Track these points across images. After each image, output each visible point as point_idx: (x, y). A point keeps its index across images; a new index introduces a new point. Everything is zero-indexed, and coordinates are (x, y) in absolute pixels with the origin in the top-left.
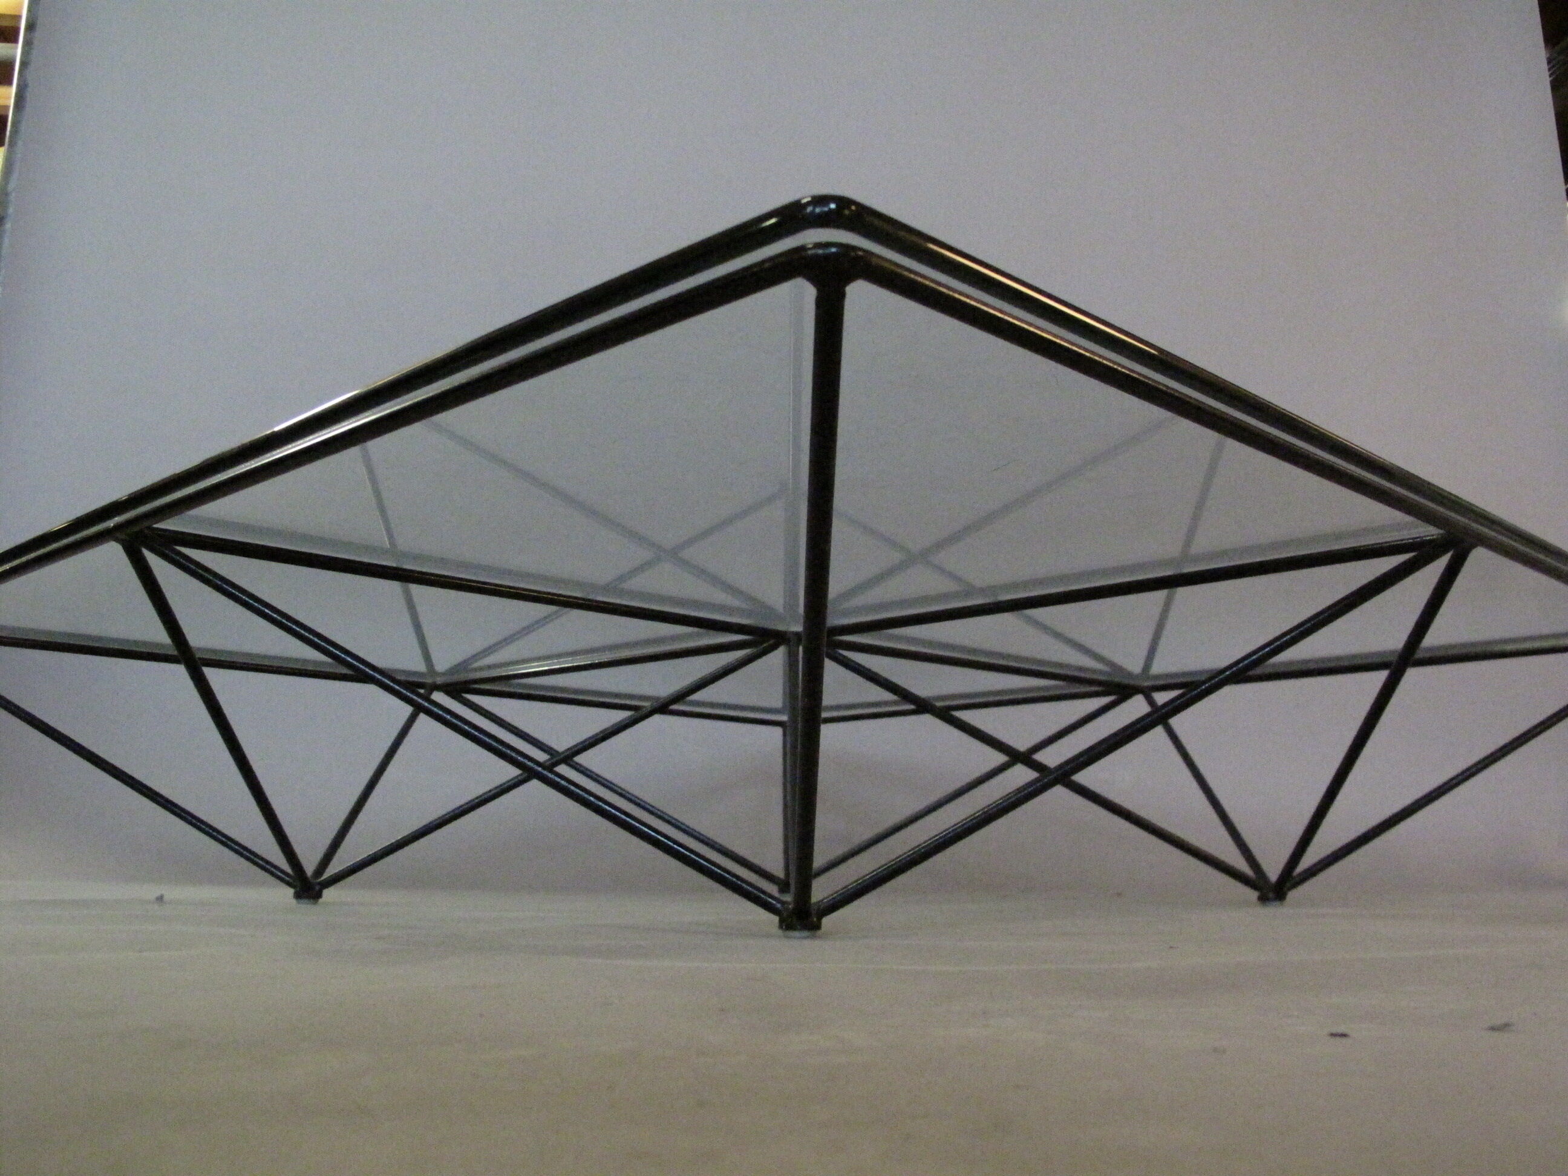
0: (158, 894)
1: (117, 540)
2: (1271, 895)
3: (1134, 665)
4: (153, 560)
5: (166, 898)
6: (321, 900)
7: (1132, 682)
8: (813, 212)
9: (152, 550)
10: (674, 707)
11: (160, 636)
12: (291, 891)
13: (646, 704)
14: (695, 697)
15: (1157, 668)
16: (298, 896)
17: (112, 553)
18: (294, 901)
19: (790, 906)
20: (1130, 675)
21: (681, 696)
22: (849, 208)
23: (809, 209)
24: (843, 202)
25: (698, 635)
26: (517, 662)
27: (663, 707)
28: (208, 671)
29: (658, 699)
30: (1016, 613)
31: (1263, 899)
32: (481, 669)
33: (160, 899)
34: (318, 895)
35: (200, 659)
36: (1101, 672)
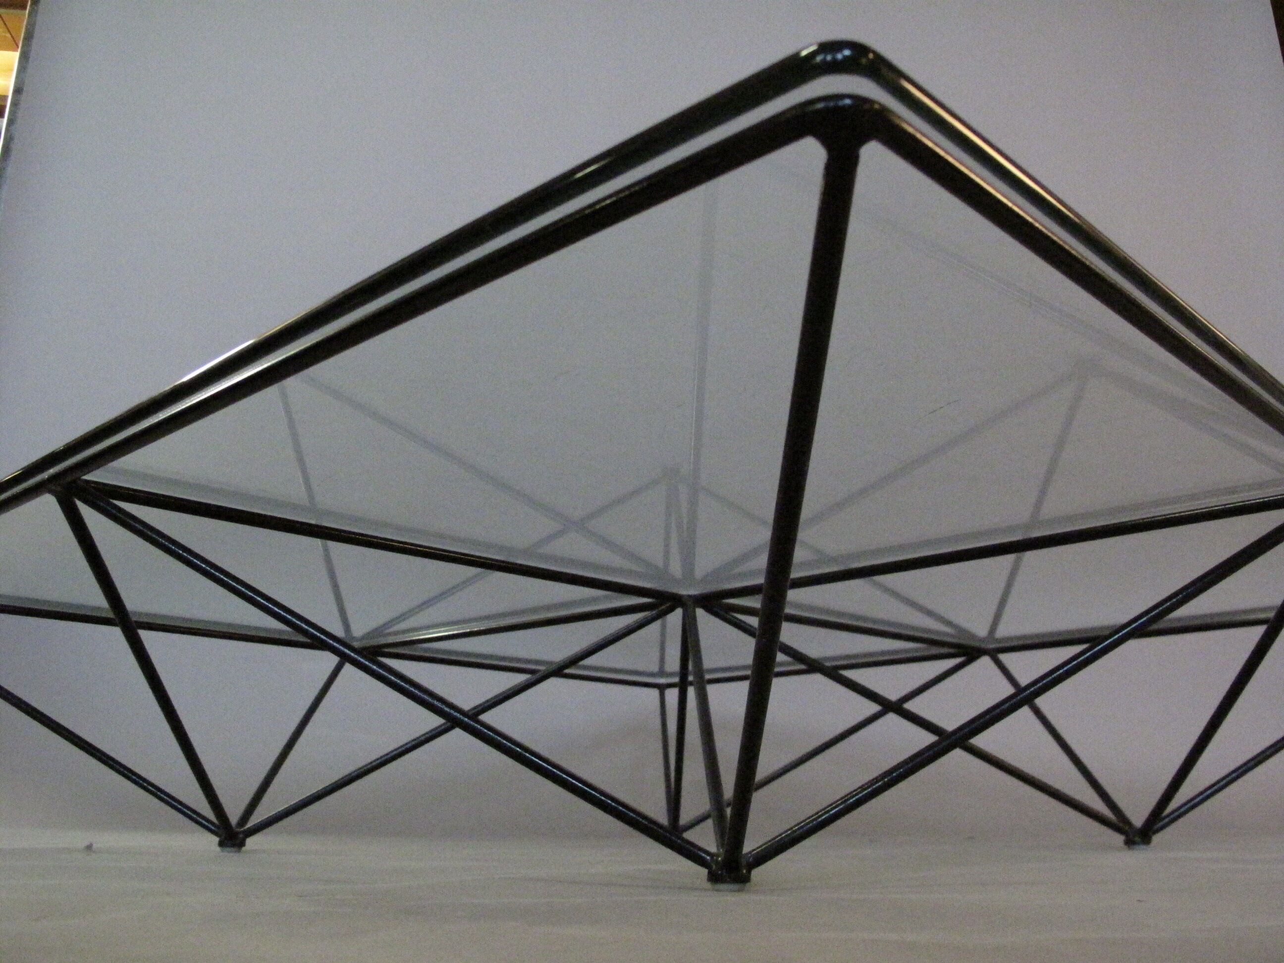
0: (86, 843)
1: (51, 492)
2: (1137, 839)
3: (980, 629)
4: (86, 511)
5: (95, 846)
6: (244, 849)
7: (976, 644)
8: (824, 60)
9: (85, 501)
10: (567, 671)
11: (97, 600)
12: (216, 839)
13: (542, 668)
14: (587, 662)
15: (1002, 632)
16: (221, 844)
17: (47, 503)
18: (218, 849)
19: (720, 859)
20: (973, 636)
21: (574, 661)
22: (866, 55)
23: (819, 58)
24: (860, 49)
25: (606, 597)
26: (428, 627)
27: (559, 671)
28: (143, 634)
29: (551, 663)
30: (867, 579)
31: (1130, 843)
32: (396, 633)
33: (89, 847)
34: (242, 844)
35: (136, 622)
36: (948, 634)
